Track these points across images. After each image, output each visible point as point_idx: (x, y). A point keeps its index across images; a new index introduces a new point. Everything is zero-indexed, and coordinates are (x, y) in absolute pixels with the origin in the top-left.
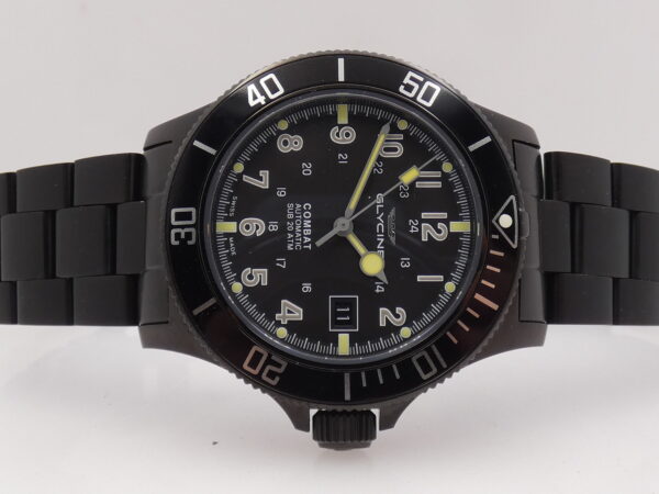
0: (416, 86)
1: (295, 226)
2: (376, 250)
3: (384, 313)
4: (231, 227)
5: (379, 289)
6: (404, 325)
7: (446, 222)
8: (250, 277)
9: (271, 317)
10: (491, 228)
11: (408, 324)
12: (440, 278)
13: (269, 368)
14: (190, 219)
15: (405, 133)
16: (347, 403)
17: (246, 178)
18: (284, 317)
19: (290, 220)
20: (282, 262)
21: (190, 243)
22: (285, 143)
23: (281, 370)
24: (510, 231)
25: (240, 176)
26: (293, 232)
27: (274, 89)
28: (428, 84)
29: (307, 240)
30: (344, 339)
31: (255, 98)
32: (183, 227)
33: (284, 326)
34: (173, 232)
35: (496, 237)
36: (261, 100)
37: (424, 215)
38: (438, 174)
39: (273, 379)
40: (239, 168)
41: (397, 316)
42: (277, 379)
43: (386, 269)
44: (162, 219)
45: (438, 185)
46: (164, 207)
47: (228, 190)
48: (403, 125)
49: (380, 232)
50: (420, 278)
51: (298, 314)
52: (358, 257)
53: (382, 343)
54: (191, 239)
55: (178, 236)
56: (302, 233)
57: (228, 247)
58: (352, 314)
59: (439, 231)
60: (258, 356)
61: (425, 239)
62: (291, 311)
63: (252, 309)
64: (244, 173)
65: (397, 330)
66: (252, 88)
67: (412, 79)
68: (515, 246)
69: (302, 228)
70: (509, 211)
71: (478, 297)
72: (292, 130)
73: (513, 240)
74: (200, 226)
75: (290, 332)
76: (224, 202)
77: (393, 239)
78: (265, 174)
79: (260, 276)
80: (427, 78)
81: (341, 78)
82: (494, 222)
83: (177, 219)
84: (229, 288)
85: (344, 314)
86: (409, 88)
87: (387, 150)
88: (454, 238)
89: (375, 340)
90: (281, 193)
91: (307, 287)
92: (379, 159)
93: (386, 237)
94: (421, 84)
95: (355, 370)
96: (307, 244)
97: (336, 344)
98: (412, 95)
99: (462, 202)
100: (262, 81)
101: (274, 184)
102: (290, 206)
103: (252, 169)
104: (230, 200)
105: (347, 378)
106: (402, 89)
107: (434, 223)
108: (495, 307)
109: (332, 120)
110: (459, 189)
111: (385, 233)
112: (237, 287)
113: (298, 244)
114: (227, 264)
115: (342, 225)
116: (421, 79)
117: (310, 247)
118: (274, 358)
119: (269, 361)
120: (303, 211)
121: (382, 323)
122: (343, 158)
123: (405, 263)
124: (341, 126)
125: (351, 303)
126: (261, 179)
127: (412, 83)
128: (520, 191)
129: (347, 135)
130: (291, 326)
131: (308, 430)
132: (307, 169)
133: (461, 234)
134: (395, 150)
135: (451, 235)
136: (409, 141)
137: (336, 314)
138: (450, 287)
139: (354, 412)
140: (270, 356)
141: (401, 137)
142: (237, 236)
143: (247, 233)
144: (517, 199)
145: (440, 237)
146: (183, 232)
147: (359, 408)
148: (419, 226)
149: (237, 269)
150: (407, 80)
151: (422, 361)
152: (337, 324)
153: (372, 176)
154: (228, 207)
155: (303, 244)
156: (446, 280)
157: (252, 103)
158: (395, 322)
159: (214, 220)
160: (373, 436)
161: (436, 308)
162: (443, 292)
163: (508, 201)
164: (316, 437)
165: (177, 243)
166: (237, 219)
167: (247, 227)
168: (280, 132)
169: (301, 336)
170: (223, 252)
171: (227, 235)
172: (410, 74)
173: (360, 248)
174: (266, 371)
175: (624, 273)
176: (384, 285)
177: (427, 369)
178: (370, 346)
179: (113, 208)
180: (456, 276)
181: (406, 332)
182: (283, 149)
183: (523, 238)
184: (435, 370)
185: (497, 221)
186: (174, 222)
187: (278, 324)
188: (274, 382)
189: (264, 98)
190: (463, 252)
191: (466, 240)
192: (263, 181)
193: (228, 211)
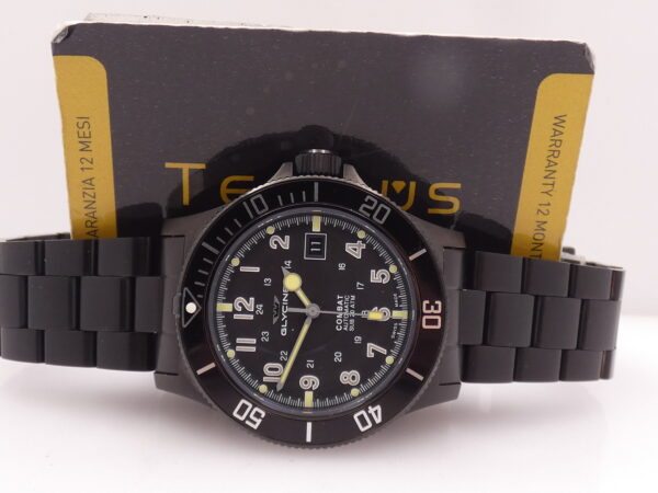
0: (252, 416)
1: (349, 314)
2: (289, 293)
3: (285, 246)
4: (397, 314)
5: (288, 263)
6: (271, 235)
7: (235, 311)
8: (383, 277)
9: (369, 246)
10: (202, 303)
11: (269, 236)
12: (243, 269)
13: (372, 208)
14: (427, 320)
15: (261, 382)
16: (317, 180)
17: (384, 351)
18: (359, 246)
19: (352, 318)
20: (360, 286)
22: (353, 378)
23: (364, 205)
24: (188, 300)
25: (389, 353)
26: (350, 309)
27: (361, 418)
28: (242, 418)
29: (340, 303)
30: (316, 228)
31: (376, 411)
32: (432, 314)
33: (360, 239)
34: (439, 311)
35: (199, 296)
36: (371, 410)
37: (251, 317)
38: (239, 348)
39: (369, 200)
40: (389, 360)
41: (276, 242)
42: (366, 200)
43: (282, 277)
44: (448, 321)
45: (239, 340)
46: (447, 328)
47: (398, 343)
49: (285, 306)
50: (257, 270)
51: (349, 248)
52: (303, 287)
53: (288, 223)
54: (427, 304)
55: (436, 308)
56: (344, 308)
57: (399, 300)
58: (310, 246)
59: (241, 304)
60: (380, 216)
61: (252, 299)
62: (354, 250)
63: (383, 253)
64: (386, 356)
65: (277, 233)
66: (378, 420)
67: (255, 423)
68: (186, 289)
69: (343, 311)
70: (188, 315)
71: (216, 251)
72: (348, 388)
74: (420, 314)
75: (355, 234)
76: (401, 334)
77: (276, 300)
78: (370, 354)
79: (376, 277)
80: (243, 423)
81: (309, 425)
82: (200, 307)
83: (436, 320)
84: (400, 269)
85: (315, 246)
86: (258, 415)
87: (276, 369)
88: (230, 299)
89: (294, 226)
91: (342, 267)
92: (284, 364)
93: (281, 301)
94: (248, 418)
95: (310, 203)
96: (340, 299)
97: (322, 225)
98: (256, 409)
99: (222, 326)
100: (370, 425)
101: (363, 347)
102: (352, 329)
103: (380, 358)
104: (396, 335)
105: (316, 198)
106: (263, 414)
107: (244, 311)
108: (206, 245)
109: (318, 394)
110: (223, 336)
111: (281, 305)
112: (393, 269)
113: (347, 299)
114: (400, 287)
115: (314, 311)
116: (247, 422)
117: (338, 297)
118: (368, 215)
119: (372, 212)
120: (343, 325)
121: (287, 238)
122: (310, 364)
123: (268, 282)
124: (311, 389)
125: (310, 253)
126: (373, 351)
127: (255, 419)
128: (178, 331)
129: (306, 382)
130: (354, 239)
132: (338, 357)
133: (224, 301)
134: (270, 369)
135: (232, 301)
136: (259, 375)
137: (321, 246)
138: (236, 262)
139: (311, 174)
140: (371, 216)
141: (265, 379)
142: (392, 308)
143: (385, 310)
144: (181, 325)
145: (240, 300)
146: (432, 310)
147: (308, 176)
148: (255, 309)
149: (393, 283)
150: (259, 421)
151: (261, 207)
152: (320, 239)
153: (289, 350)
154: (398, 330)
155: (344, 299)
156: (238, 267)
157: (378, 408)
158: (278, 239)
159: (409, 320)
161: (247, 247)
162: (241, 259)
163: (188, 323)
165: (437, 302)
166: (392, 321)
167: (384, 314)
168: (358, 386)
169: (347, 231)
170: (403, 296)
171: (399, 309)
172: (255, 427)
173: (301, 295)
174: (374, 205)
176: (285, 266)
177: (258, 201)
178: (298, 221)
179: (485, 342)
180: (230, 270)
181: (270, 230)
182: (355, 373)
183: (178, 294)
184: (252, 200)
185: (198, 308)
186: (439, 318)
187: (364, 241)
188: (368, 197)
189: (369, 412)
190: (223, 288)
191: (221, 297)
192: (372, 349)
193: (399, 327)
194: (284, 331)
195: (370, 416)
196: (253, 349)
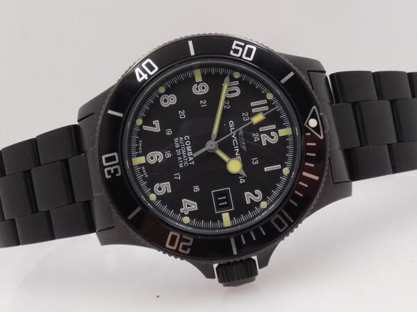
0: (241, 49)
1: (181, 151)
2: (235, 157)
3: (248, 195)
4: (142, 160)
5: (242, 181)
6: (262, 200)
7: (276, 130)
8: (160, 189)
9: (177, 212)
10: (304, 129)
11: (264, 199)
12: (279, 167)
13: (182, 244)
14: (115, 160)
15: (239, 80)
16: (236, 256)
17: (146, 128)
18: (186, 210)
19: (178, 149)
20: (178, 176)
21: (117, 175)
22: (165, 101)
23: (190, 244)
24: (317, 129)
25: (141, 127)
26: (181, 156)
27: (152, 68)
28: (247, 46)
29: (191, 159)
30: (226, 216)
31: (141, 77)
32: (111, 166)
33: (187, 215)
34: (106, 170)
35: (308, 134)
36: (145, 77)
37: (261, 129)
38: (265, 102)
39: (186, 250)
40: (139, 122)
41: (257, 196)
42: (189, 249)
43: (244, 168)
44: (97, 163)
45: (267, 108)
46: (97, 156)
47: (135, 137)
48: (237, 75)
49: (236, 145)
50: (266, 169)
51: (194, 206)
52: (225, 163)
53: (250, 214)
54: (118, 173)
55: (109, 172)
56: (187, 155)
57: (142, 173)
58: (228, 200)
59: (273, 137)
60: (174, 238)
61: (264, 144)
62: (189, 205)
63: (164, 209)
64: (143, 124)
65: (258, 204)
66: (138, 71)
67: (237, 45)
68: (322, 137)
69: (186, 152)
70: (314, 116)
71: (305, 174)
72: (168, 92)
73: (320, 134)
74: (122, 163)
75: (191, 219)
76: (134, 145)
77: (244, 148)
78: (156, 122)
79: (165, 187)
80: (246, 43)
81: (193, 53)
82: (305, 125)
83: (107, 162)
84: (147, 198)
85: (223, 201)
86: (236, 51)
87: (230, 93)
88: (283, 139)
89: (245, 213)
90: (169, 132)
91: (196, 189)
92: (226, 99)
93: (240, 148)
94: (243, 48)
95: (236, 235)
96: (191, 161)
97: (221, 220)
98: (239, 55)
99: (283, 116)
100: (143, 65)
101: (163, 127)
102: (176, 140)
103: (148, 122)
104: (138, 143)
105: (232, 241)
106: (232, 53)
107: (268, 133)
108: (316, 178)
109: (192, 81)
110: (280, 109)
111: (239, 145)
112: (153, 197)
113: (186, 163)
114: (143, 184)
115: (211, 145)
116: (243, 44)
117: (193, 163)
118: (184, 237)
119: (182, 240)
120: (185, 141)
121: (248, 202)
122: (203, 103)
123: (255, 161)
124: (198, 83)
125: (226, 193)
126: (154, 126)
127: (237, 48)
128: (319, 103)
129: (203, 88)
130: (192, 215)
131: (215, 278)
132: (182, 114)
133: (286, 137)
134: (235, 91)
135: (280, 138)
136: (243, 84)
137: (218, 202)
138: (286, 171)
139: (241, 261)
140: (181, 236)
141: (237, 83)
142: (146, 164)
143: (152, 162)
144: (318, 108)
145: (274, 141)
146: (112, 169)
147: (244, 258)
148: (260, 137)
149: (151, 186)
150: (234, 47)
151: (277, 221)
152: (219, 208)
153: (224, 111)
154: (137, 148)
155: (189, 162)
156: (283, 167)
157: (140, 80)
158: (256, 199)
159: (130, 158)
160: (256, 274)
161: (280, 186)
162: (282, 175)
163: (312, 110)
164: (220, 281)
165: (110, 177)
166: (145, 154)
167: (152, 158)
168: (161, 95)
169: (199, 220)
170: (140, 177)
171: (140, 165)
172: (235, 42)
173: (225, 158)
174: (181, 246)
175: (394, 140)
176: (244, 178)
177: (281, 225)
178: (243, 218)
180: (289, 163)
181: (264, 205)
182: (165, 105)
183: (326, 131)
184: (286, 225)
185: (308, 124)
186: (105, 164)
187: (183, 215)
188: (188, 252)
189: (146, 75)
190: (290, 147)
191: (290, 139)
192: (156, 127)
193: (137, 150)
194: (231, 124)
195: (145, 72)
196: (253, 104)
